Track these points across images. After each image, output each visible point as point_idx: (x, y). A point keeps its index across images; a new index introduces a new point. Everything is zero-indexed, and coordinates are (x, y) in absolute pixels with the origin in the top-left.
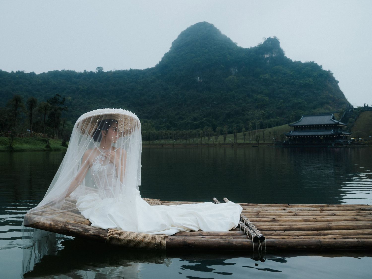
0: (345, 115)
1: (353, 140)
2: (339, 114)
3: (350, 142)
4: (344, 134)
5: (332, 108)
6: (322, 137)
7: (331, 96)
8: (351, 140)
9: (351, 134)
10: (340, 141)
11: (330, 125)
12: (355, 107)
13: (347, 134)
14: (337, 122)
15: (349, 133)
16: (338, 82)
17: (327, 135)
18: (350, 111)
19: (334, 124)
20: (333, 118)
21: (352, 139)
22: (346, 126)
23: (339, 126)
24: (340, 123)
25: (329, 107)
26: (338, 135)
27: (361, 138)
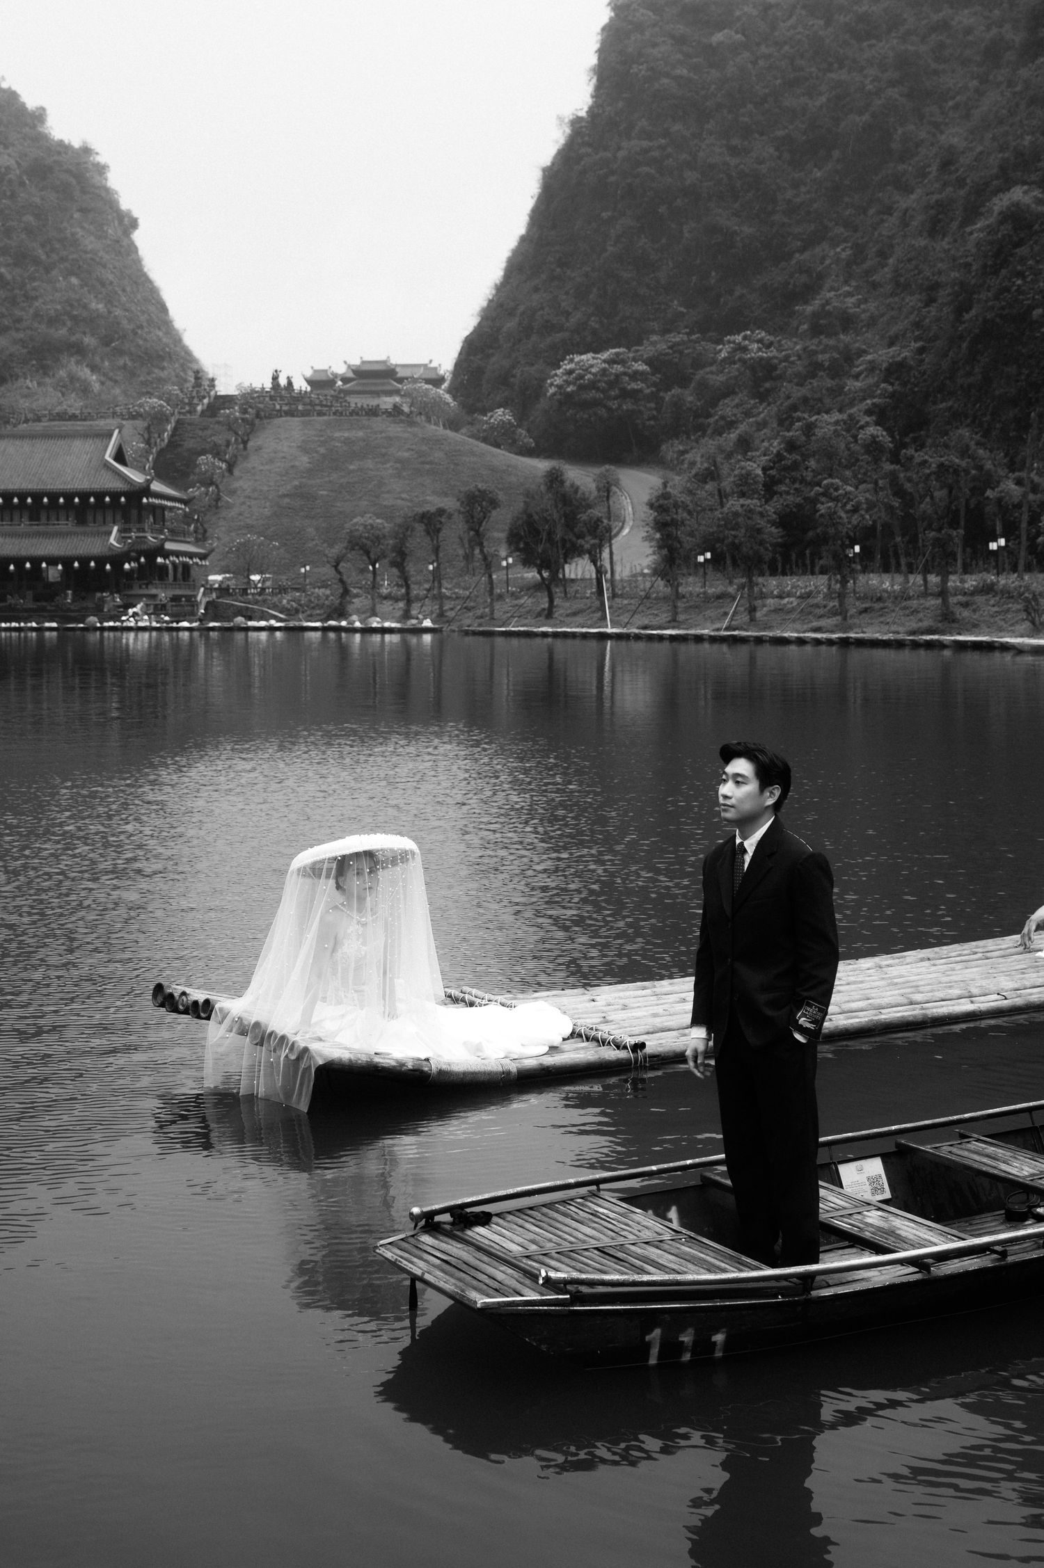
0: (175, 429)
1: (223, 590)
2: (141, 424)
3: (205, 600)
4: (177, 554)
5: (102, 383)
6: (60, 567)
7: (93, 305)
8: (209, 589)
9: (213, 550)
10: (154, 591)
11: (100, 495)
12: (226, 387)
13: (191, 555)
14: (137, 478)
15: (197, 542)
16: (134, 224)
17: (84, 561)
18: (199, 408)
19: (125, 494)
20: (120, 457)
21: (215, 578)
22: (185, 502)
23: (149, 504)
24: (156, 486)
25: (85, 373)
26: (142, 560)
27: (261, 573)
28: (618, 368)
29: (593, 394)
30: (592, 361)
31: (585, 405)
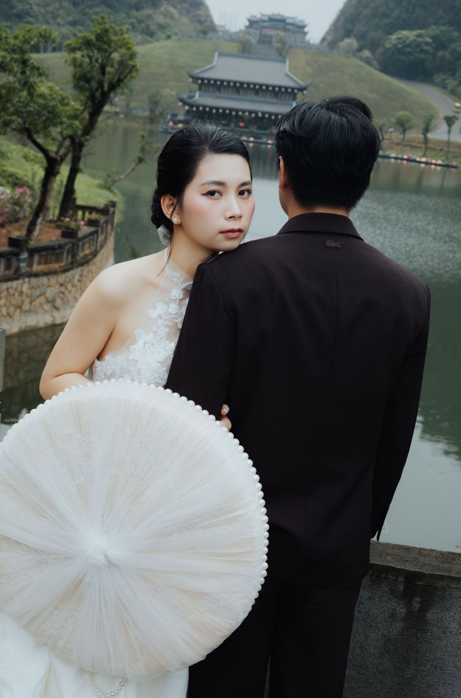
28: (420, 40)
29: (408, 50)
30: (409, 35)
31: (405, 54)
